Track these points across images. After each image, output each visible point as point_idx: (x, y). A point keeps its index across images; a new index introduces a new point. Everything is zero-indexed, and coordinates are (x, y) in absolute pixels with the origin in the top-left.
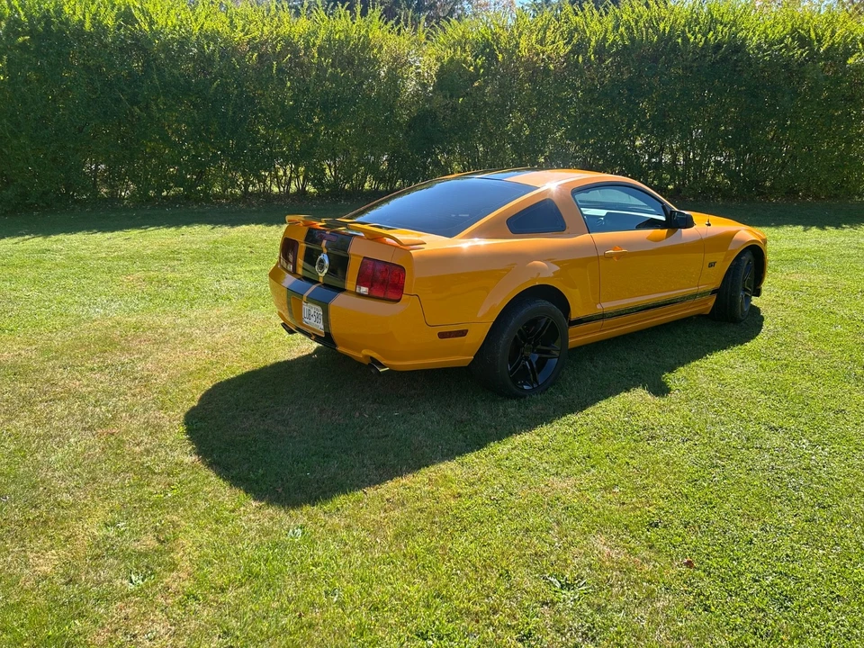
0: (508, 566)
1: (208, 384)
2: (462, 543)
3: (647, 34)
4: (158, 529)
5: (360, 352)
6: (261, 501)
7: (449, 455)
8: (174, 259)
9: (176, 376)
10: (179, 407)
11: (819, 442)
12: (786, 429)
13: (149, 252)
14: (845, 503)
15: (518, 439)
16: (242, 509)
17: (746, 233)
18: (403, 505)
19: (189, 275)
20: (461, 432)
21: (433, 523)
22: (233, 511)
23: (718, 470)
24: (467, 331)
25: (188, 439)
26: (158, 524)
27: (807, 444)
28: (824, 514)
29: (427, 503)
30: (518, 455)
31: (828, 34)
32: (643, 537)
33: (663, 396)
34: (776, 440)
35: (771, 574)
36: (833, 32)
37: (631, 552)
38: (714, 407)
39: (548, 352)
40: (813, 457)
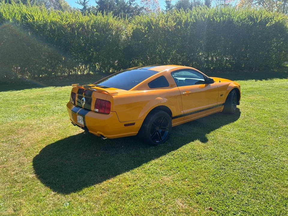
0: (144, 214)
1: (44, 146)
2: (129, 205)
3: (201, 18)
4: (14, 205)
5: (96, 132)
6: (55, 192)
7: (128, 170)
8: (41, 99)
9: (33, 143)
10: (32, 155)
11: (258, 158)
12: (247, 153)
13: (32, 97)
14: (267, 181)
15: (153, 162)
16: (48, 195)
17: (233, 84)
18: (108, 191)
19: (45, 105)
20: (133, 160)
21: (119, 197)
22: (44, 197)
23: (223, 170)
24: (135, 123)
25: (33, 168)
26: (15, 204)
27: (254, 159)
28: (260, 186)
29: (117, 189)
30: (152, 168)
31: (260, 17)
32: (195, 199)
33: (205, 143)
34: (243, 157)
35: (240, 212)
36: (261, 16)
37: (190, 205)
38: (222, 146)
39: (165, 129)
40: (256, 164)
